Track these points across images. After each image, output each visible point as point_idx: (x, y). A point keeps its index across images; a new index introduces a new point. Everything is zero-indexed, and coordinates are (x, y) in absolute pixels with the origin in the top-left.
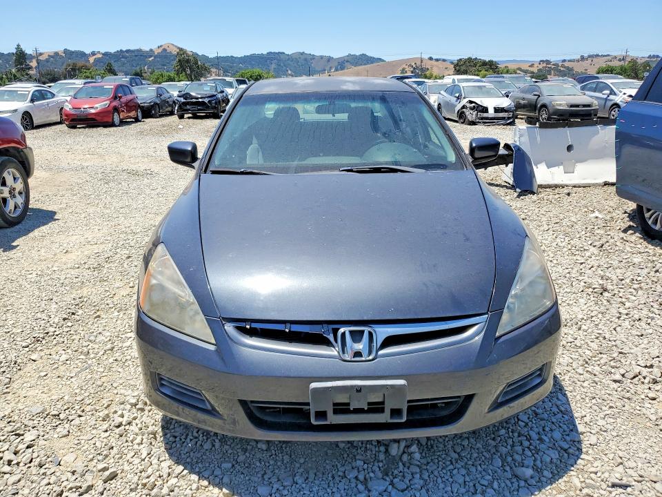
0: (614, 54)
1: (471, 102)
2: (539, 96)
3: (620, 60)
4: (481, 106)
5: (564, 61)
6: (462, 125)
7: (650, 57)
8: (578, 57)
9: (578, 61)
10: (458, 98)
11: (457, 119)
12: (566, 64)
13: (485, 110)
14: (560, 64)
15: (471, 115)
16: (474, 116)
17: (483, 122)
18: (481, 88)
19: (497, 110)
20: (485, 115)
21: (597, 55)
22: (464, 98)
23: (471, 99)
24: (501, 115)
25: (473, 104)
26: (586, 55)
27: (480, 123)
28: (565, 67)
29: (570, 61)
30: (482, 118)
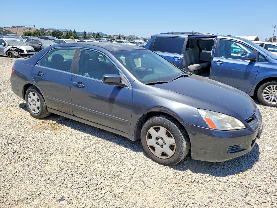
0: (27, 27)
1: (13, 47)
2: (41, 45)
3: (29, 29)
4: (20, 49)
5: (5, 27)
6: (11, 59)
7: (41, 29)
8: (11, 26)
9: (11, 28)
10: (4, 46)
11: (6, 56)
12: (7, 29)
13: (22, 51)
14: (4, 29)
15: (16, 54)
16: (17, 54)
17: (23, 57)
18: (15, 41)
19: (28, 51)
20: (23, 53)
21: (20, 26)
22: (9, 45)
23: (13, 46)
24: (30, 53)
25: (15, 49)
26: (14, 26)
27: (21, 57)
28: (6, 30)
29: (8, 28)
30: (21, 55)
